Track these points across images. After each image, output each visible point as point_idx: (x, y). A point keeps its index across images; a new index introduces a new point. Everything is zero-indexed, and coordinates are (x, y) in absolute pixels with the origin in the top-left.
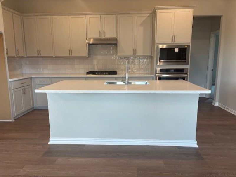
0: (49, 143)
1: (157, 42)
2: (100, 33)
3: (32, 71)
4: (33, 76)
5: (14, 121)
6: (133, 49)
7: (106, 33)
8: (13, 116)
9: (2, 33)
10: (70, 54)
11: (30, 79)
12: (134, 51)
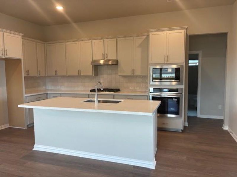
0: (33, 149)
1: (150, 63)
2: (104, 55)
3: (53, 88)
4: (49, 92)
5: (27, 129)
6: (132, 70)
7: (108, 55)
8: (26, 124)
9: (21, 59)
10: (79, 73)
11: (46, 95)
12: (133, 71)
